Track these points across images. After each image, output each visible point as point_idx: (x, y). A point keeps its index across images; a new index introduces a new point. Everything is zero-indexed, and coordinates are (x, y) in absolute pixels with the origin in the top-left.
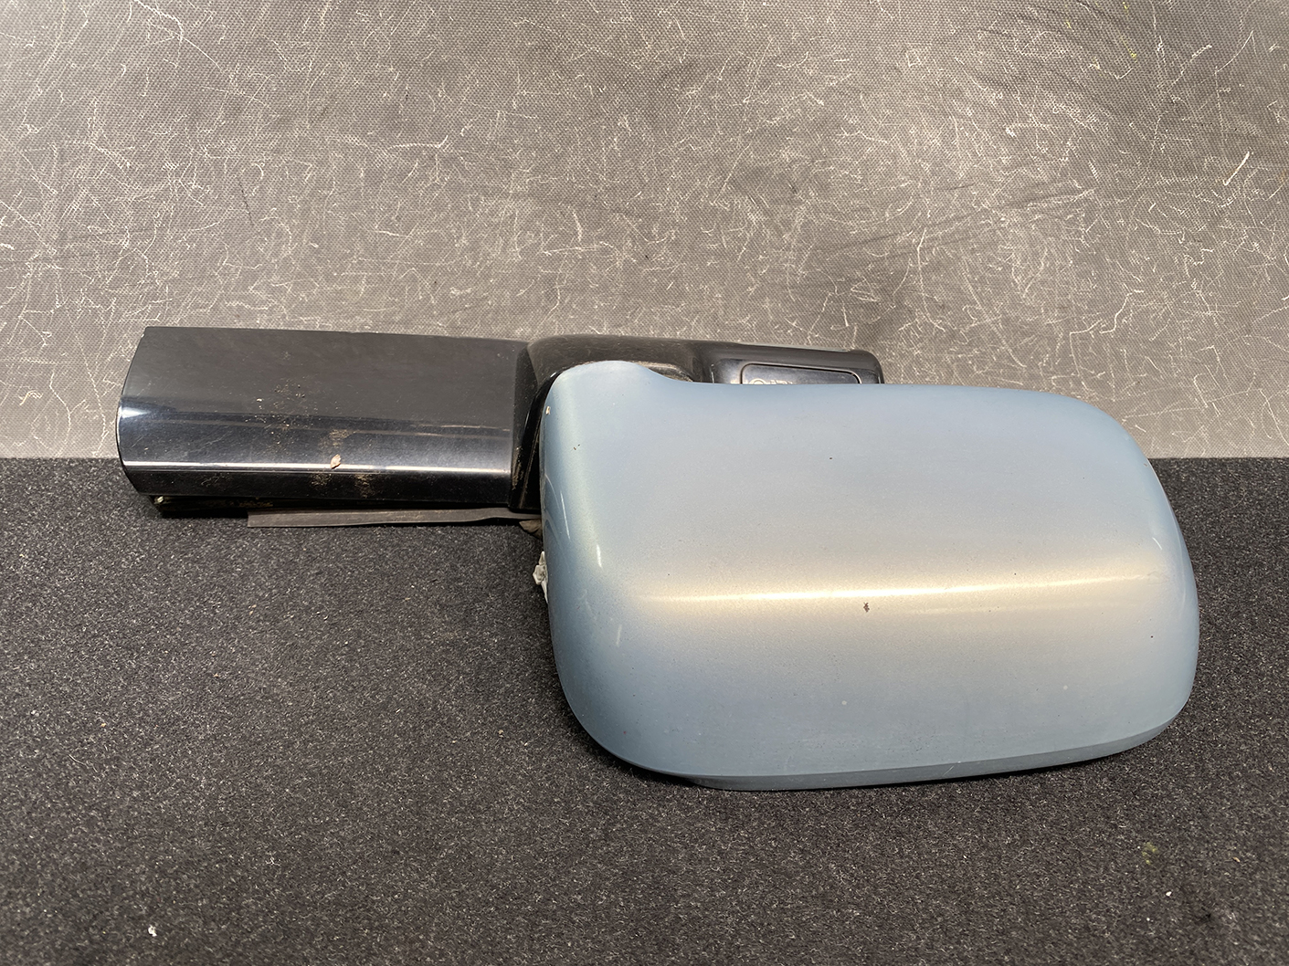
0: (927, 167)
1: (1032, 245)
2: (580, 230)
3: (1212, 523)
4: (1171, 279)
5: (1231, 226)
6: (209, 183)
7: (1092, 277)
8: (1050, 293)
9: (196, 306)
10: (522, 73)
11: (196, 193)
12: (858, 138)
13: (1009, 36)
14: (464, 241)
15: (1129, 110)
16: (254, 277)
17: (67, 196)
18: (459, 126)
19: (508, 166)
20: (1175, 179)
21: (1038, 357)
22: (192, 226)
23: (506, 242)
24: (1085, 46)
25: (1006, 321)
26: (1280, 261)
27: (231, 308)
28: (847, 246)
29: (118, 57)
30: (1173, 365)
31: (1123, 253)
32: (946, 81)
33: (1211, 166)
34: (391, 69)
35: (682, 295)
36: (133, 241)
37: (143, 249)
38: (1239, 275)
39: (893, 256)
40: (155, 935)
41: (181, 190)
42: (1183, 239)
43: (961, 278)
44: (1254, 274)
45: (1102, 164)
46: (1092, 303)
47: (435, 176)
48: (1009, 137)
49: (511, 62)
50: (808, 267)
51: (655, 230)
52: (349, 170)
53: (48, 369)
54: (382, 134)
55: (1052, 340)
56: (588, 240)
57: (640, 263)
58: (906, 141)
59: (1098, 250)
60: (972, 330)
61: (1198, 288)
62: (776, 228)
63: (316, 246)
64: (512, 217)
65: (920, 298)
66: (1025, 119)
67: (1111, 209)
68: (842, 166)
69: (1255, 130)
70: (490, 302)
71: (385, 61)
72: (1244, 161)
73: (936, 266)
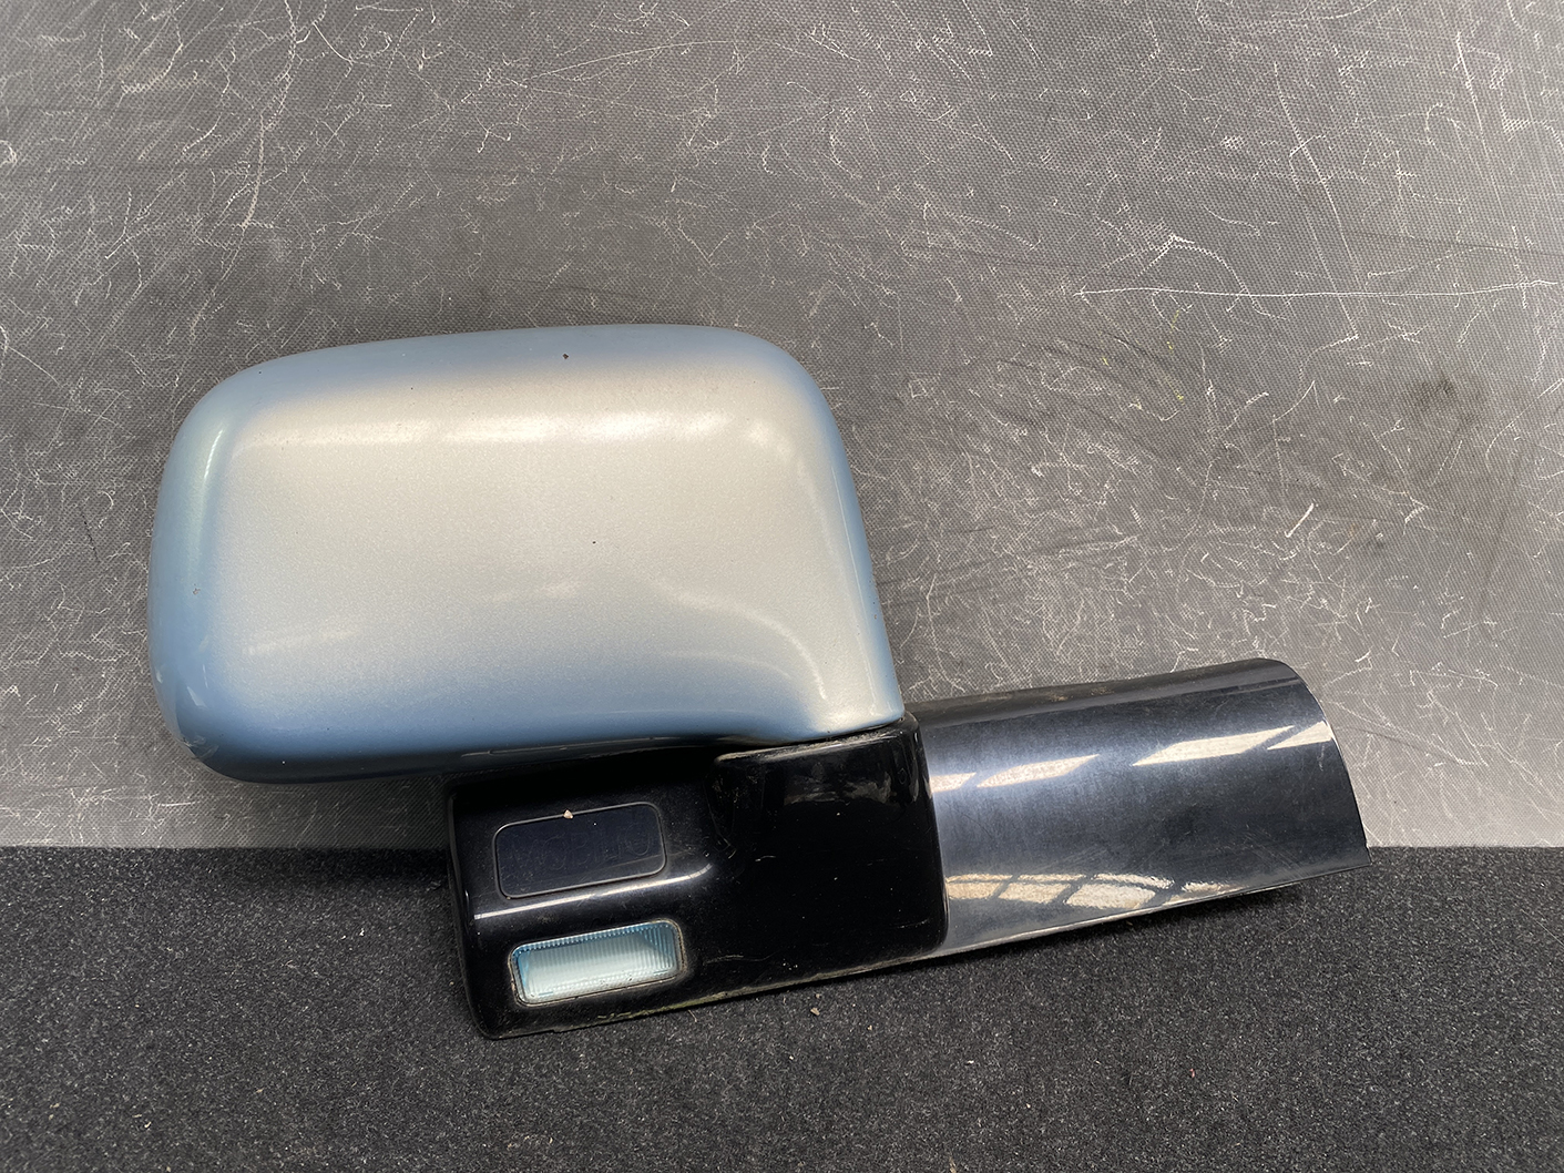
0: (935, 507)
1: (1065, 596)
4: (1229, 636)
5: (1296, 580)
9: (21, 656)
13: (1035, 369)
15: (1177, 454)
20: (1230, 528)
24: (1124, 384)
26: (1352, 620)
27: (67, 659)
33: (1270, 517)
38: (1307, 633)
42: (1241, 593)
43: (981, 632)
44: (1323, 632)
45: (1145, 510)
59: (1144, 602)
61: (1261, 647)
65: (932, 653)
66: (1054, 458)
67: (1159, 557)
69: (1319, 482)
72: (1308, 513)
73: (950, 618)
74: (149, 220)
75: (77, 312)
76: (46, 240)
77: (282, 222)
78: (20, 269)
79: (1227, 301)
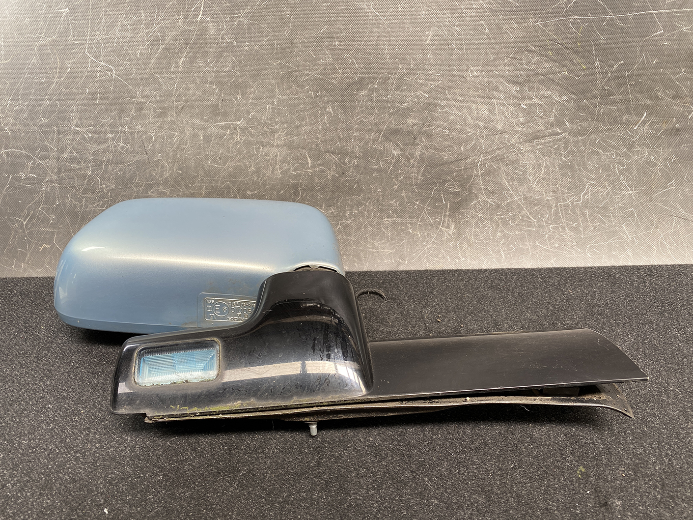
0: (481, 124)
1: (537, 161)
2: (310, 162)
3: (629, 301)
4: (609, 176)
5: (639, 149)
6: (128, 143)
7: (569, 176)
8: (548, 184)
10: (278, 87)
11: (122, 148)
12: (446, 112)
13: (521, 60)
14: (253, 168)
15: (584, 94)
16: (151, 187)
17: (62, 151)
18: (249, 113)
19: (273, 132)
20: (609, 127)
21: (542, 216)
22: (121, 163)
23: (274, 168)
24: (559, 63)
25: (526, 198)
26: (666, 166)
28: (442, 164)
29: (85, 85)
30: (613, 218)
31: (584, 164)
32: (489, 83)
33: (627, 120)
34: (215, 87)
35: (361, 190)
36: (93, 171)
37: (97, 175)
38: (645, 173)
39: (465, 169)
40: (107, 513)
41: (115, 147)
42: (615, 156)
43: (501, 178)
44: (653, 172)
45: (571, 120)
46: (569, 189)
47: (238, 137)
48: (523, 108)
49: (273, 82)
50: (423, 175)
51: (347, 161)
52: (195, 135)
53: (53, 233)
54: (211, 118)
55: (550, 208)
56: (313, 166)
57: (340, 176)
58: (470, 113)
59: (571, 162)
60: (508, 204)
61: (624, 180)
62: (407, 157)
63: (181, 172)
64: (276, 156)
65: (480, 189)
66: (530, 99)
67: (577, 142)
68: (438, 126)
69: (648, 102)
70: (266, 197)
71: (211, 83)
72: (644, 117)
73: (488, 173)
74: (164, 19)
75: (139, 59)
76: (126, 31)
77: (213, 17)
78: (118, 43)
79: (603, 20)
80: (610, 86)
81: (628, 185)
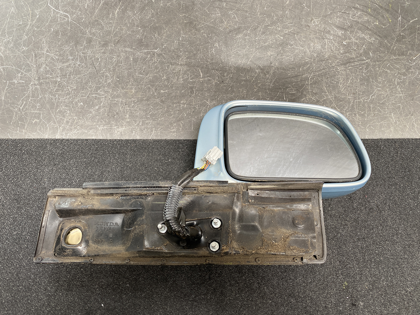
2: (201, 74)
3: (386, 167)
6: (83, 62)
7: (365, 85)
8: (350, 89)
10: (183, 30)
11: (79, 65)
12: (293, 48)
14: (165, 77)
16: (100, 88)
17: (39, 67)
18: (163, 45)
19: (178, 57)
21: (344, 107)
22: (79, 74)
23: (178, 77)
25: (335, 97)
28: (287, 78)
29: (50, 26)
30: (387, 109)
31: (376, 78)
32: (325, 28)
34: (140, 29)
35: (233, 91)
36: (61, 79)
37: (64, 81)
39: (301, 81)
41: (74, 64)
46: (364, 92)
47: (155, 59)
48: (344, 45)
49: (179, 27)
50: (274, 84)
51: (225, 75)
52: (127, 58)
53: (40, 114)
54: (138, 48)
55: (349, 103)
56: (204, 77)
57: (221, 83)
58: (309, 48)
60: (324, 100)
62: (264, 73)
63: (118, 79)
64: (180, 71)
68: (287, 56)
70: (173, 94)
71: (138, 26)
80: (405, 34)
81: (401, 91)
